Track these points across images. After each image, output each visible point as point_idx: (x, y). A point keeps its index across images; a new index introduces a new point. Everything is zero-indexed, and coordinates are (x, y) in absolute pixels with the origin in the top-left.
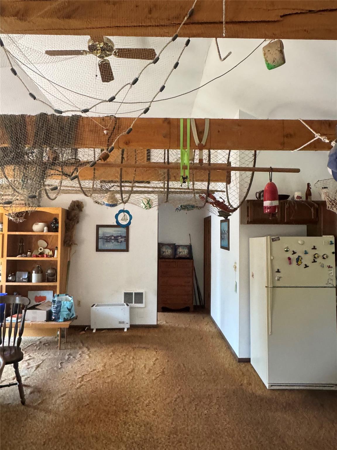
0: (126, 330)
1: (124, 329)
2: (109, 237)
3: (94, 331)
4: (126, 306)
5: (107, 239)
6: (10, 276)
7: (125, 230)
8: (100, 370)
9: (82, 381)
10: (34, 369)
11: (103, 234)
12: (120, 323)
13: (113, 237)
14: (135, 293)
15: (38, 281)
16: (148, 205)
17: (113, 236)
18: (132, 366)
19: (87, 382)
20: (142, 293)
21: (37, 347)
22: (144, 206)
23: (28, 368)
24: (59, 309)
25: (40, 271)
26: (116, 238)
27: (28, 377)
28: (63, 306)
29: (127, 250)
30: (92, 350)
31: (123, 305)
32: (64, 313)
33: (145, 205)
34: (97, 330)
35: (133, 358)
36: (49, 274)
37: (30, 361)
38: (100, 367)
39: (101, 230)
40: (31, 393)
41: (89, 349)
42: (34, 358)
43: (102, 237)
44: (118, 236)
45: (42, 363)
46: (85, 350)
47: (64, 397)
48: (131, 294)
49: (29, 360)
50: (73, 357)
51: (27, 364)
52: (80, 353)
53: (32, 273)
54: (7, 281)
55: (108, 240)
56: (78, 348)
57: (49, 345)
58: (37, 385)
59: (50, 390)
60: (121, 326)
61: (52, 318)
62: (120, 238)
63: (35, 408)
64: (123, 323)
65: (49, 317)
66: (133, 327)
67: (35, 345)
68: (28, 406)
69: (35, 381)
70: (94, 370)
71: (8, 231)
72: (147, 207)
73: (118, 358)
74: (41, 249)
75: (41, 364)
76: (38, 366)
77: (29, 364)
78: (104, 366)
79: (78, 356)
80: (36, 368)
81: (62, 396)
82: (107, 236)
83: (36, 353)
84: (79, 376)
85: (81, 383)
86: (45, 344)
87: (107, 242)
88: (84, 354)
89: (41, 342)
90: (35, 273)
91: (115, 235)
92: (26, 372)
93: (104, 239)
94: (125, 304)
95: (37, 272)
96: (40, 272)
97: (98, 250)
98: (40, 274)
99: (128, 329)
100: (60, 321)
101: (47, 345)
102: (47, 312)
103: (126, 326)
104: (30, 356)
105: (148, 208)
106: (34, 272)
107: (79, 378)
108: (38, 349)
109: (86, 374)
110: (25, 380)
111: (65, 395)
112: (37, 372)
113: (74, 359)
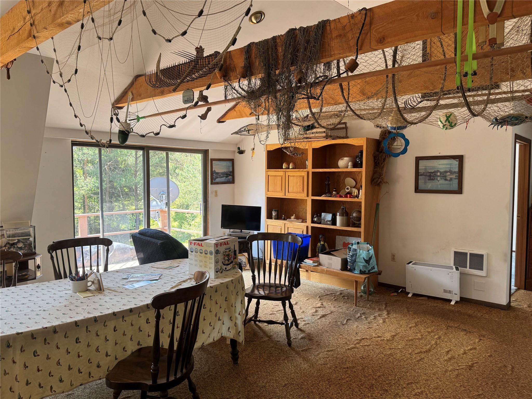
0: (453, 303)
1: (450, 301)
2: (433, 172)
3: (410, 295)
4: (455, 269)
5: (430, 176)
6: (315, 217)
7: (457, 163)
8: (385, 339)
9: (358, 343)
10: (319, 318)
11: (425, 169)
12: (445, 291)
13: (439, 173)
14: (471, 254)
15: (342, 225)
16: (447, 123)
17: (438, 171)
18: (430, 346)
19: (362, 346)
20: (482, 256)
21: (335, 297)
22: (441, 125)
23: (313, 315)
24: (354, 258)
25: (346, 214)
26: (444, 175)
27: (308, 324)
28: (359, 255)
29: (459, 191)
30: (393, 315)
31: (451, 268)
32: (361, 264)
33: (443, 124)
34: (414, 295)
35: (439, 338)
36: (354, 217)
37: (319, 309)
38: (388, 336)
39: (422, 164)
40: (302, 338)
41: (388, 314)
42: (324, 307)
43: (424, 173)
44: (446, 172)
45: (330, 314)
46: (385, 313)
47: (329, 353)
48: (466, 254)
49: (320, 307)
50: (365, 317)
51: (314, 310)
52: (375, 315)
53: (337, 215)
54: (313, 222)
55: (432, 177)
56: (377, 310)
57: (348, 298)
58: (312, 333)
59: (321, 342)
60: (447, 296)
61: (348, 268)
62: (449, 174)
63: (298, 353)
64: (450, 292)
65: (345, 266)
66: (463, 300)
67: (334, 295)
68: (293, 349)
69: (313, 329)
70: (379, 337)
71: (313, 168)
72: (446, 127)
73: (417, 333)
74: (347, 189)
75: (328, 314)
76: (323, 316)
77: (316, 311)
78: (393, 336)
79: (372, 317)
80: (321, 317)
81: (328, 351)
82: (430, 171)
83: (330, 303)
84: (359, 338)
85: (355, 345)
86: (344, 296)
87: (430, 179)
88: (379, 318)
89: (341, 294)
90: (340, 216)
91: (442, 171)
92: (310, 318)
93: (426, 176)
94: (454, 267)
95: (342, 215)
96: (344, 215)
97: (417, 190)
98: (345, 217)
99: (457, 302)
100: (356, 272)
101: (346, 298)
102: (342, 260)
103: (455, 298)
104: (322, 304)
105: (449, 127)
106: (338, 214)
107: (357, 340)
108: (334, 299)
109: (367, 339)
110: (304, 325)
111: (332, 351)
112: (319, 321)
113: (365, 319)
